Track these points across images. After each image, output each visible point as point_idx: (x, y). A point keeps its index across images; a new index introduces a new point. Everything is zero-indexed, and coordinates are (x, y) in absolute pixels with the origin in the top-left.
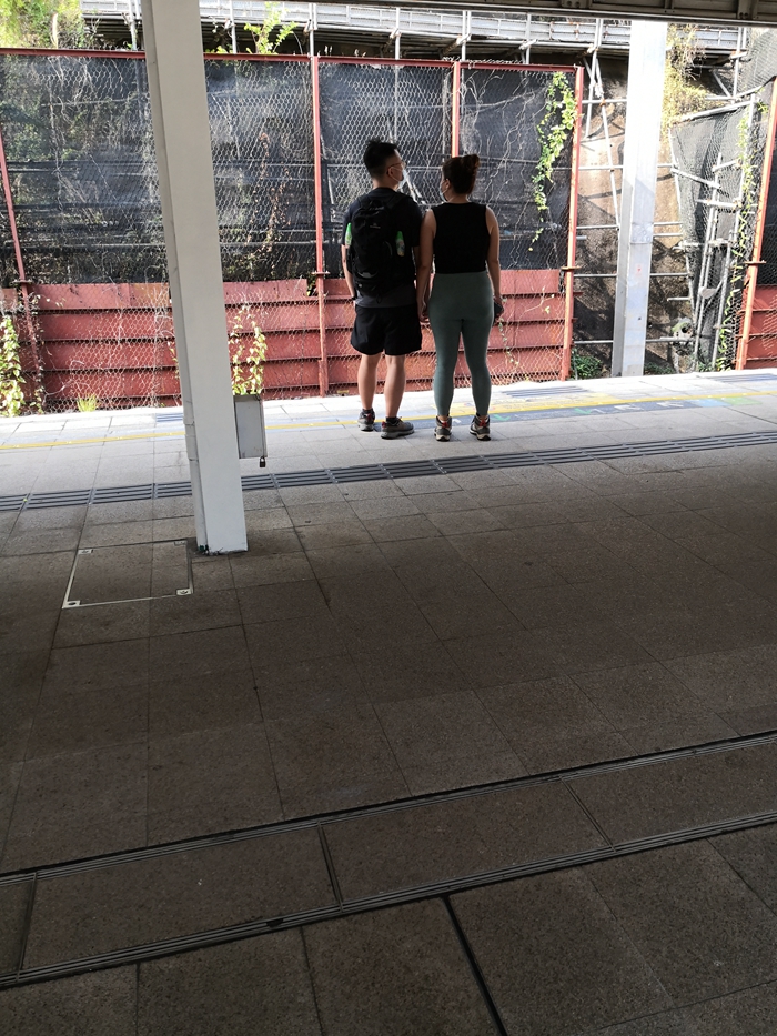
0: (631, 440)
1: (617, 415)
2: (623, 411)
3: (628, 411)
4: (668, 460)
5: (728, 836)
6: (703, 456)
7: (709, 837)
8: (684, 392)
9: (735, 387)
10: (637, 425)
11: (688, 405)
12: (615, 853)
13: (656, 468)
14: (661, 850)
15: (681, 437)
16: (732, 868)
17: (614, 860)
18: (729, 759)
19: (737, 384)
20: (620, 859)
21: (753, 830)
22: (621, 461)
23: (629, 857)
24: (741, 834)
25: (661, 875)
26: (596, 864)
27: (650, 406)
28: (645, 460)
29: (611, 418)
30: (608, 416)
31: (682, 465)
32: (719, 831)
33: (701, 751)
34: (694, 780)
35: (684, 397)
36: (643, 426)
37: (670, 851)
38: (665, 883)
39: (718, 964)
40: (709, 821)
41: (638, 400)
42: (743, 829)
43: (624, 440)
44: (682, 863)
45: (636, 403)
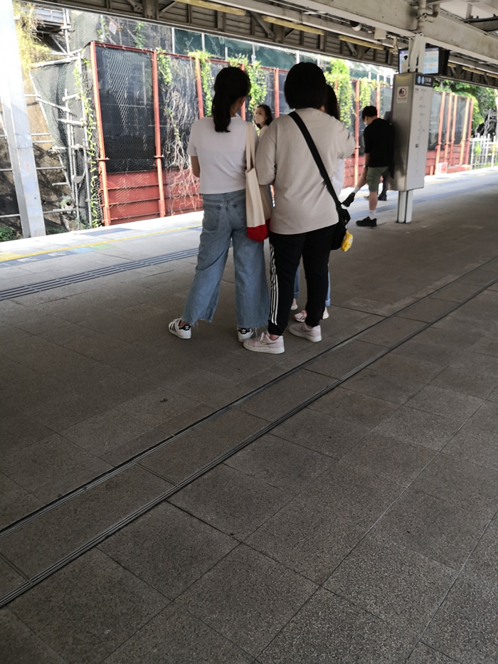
0: (31, 282)
1: (19, 266)
2: (24, 263)
3: (27, 262)
4: (57, 292)
5: (109, 539)
6: (81, 286)
7: (97, 545)
8: (66, 245)
9: (99, 238)
10: (34, 271)
11: (69, 253)
12: (32, 584)
13: (49, 299)
14: (65, 569)
15: (65, 275)
16: (113, 559)
17: (31, 590)
18: (109, 486)
19: (100, 236)
20: (36, 588)
21: (125, 528)
22: (24, 297)
23: (42, 584)
24: (117, 534)
25: (66, 586)
26: (18, 599)
27: (43, 257)
28: (41, 294)
29: (15, 268)
30: (14, 267)
31: (67, 294)
32: (103, 538)
33: (89, 487)
34: (86, 508)
35: (66, 248)
36: (39, 271)
37: (70, 567)
38: (69, 591)
39: (107, 632)
40: (97, 533)
41: (34, 254)
42: (119, 529)
43: (25, 283)
44: (80, 571)
45: (33, 256)
